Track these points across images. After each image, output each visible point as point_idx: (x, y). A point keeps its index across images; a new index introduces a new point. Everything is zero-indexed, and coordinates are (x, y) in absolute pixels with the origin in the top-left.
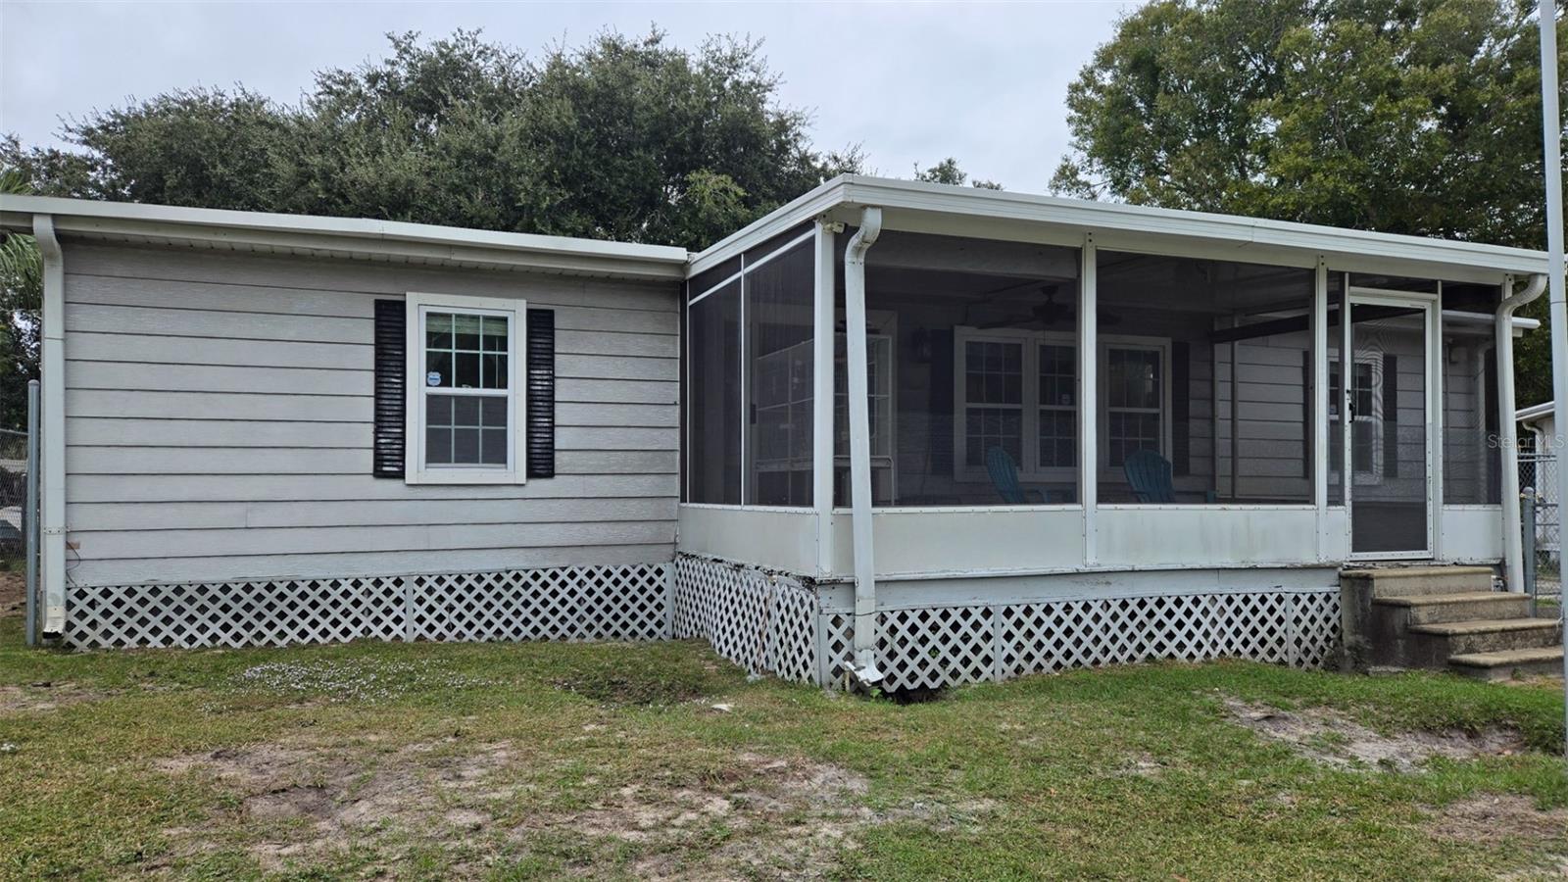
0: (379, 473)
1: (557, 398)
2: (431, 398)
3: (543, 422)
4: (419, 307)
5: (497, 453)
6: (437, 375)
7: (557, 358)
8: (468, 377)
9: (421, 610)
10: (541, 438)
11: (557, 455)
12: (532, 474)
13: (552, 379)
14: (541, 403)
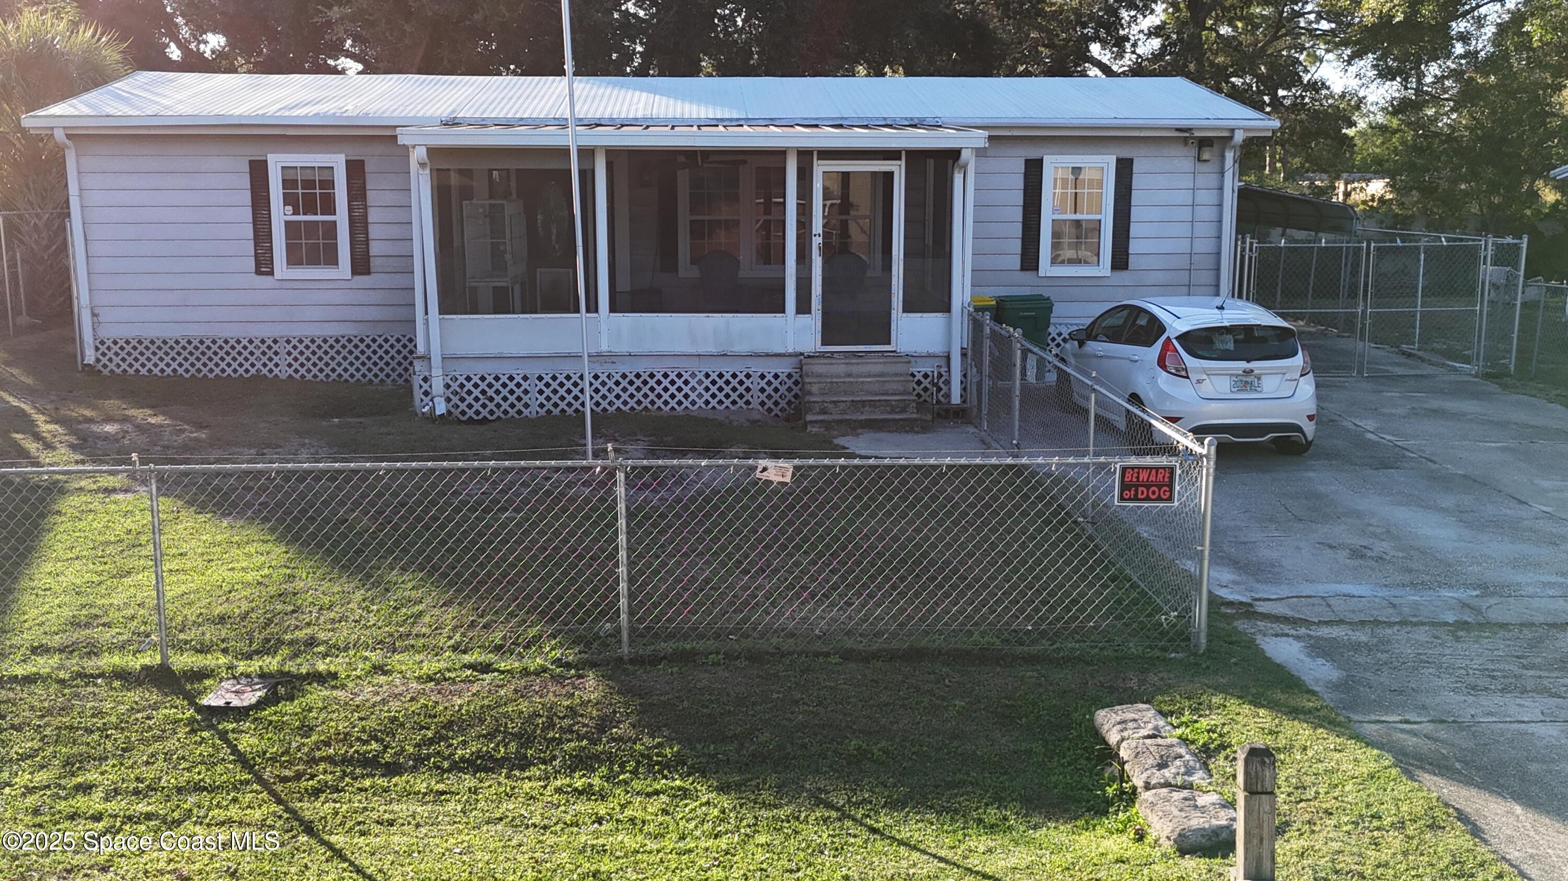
0: (258, 272)
1: (370, 220)
2: (288, 224)
3: (361, 237)
4: (277, 162)
5: (332, 260)
6: (290, 208)
7: (368, 193)
8: (310, 209)
9: (290, 359)
10: (360, 248)
11: (372, 259)
12: (355, 272)
13: (366, 207)
14: (359, 224)
